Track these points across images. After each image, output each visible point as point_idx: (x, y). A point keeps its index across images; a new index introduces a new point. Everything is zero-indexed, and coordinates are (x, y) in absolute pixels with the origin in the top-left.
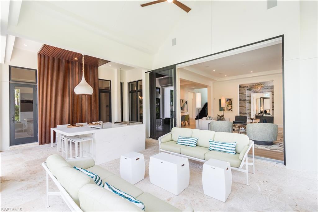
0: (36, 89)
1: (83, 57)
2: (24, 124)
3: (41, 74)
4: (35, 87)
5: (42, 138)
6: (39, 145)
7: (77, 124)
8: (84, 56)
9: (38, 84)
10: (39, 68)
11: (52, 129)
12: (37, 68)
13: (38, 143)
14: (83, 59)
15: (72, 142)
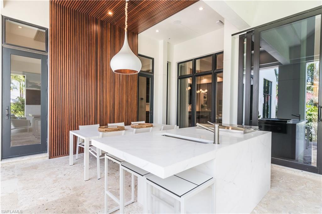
0: (46, 62)
1: (127, 4)
2: (29, 121)
3: (54, 36)
4: (44, 59)
5: (54, 147)
6: (50, 158)
7: (109, 125)
8: (128, 2)
9: (49, 53)
10: (51, 26)
11: (72, 133)
12: (48, 26)
13: (47, 154)
14: (126, 7)
15: (108, 159)
